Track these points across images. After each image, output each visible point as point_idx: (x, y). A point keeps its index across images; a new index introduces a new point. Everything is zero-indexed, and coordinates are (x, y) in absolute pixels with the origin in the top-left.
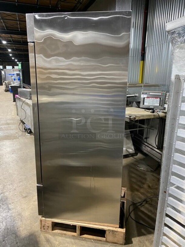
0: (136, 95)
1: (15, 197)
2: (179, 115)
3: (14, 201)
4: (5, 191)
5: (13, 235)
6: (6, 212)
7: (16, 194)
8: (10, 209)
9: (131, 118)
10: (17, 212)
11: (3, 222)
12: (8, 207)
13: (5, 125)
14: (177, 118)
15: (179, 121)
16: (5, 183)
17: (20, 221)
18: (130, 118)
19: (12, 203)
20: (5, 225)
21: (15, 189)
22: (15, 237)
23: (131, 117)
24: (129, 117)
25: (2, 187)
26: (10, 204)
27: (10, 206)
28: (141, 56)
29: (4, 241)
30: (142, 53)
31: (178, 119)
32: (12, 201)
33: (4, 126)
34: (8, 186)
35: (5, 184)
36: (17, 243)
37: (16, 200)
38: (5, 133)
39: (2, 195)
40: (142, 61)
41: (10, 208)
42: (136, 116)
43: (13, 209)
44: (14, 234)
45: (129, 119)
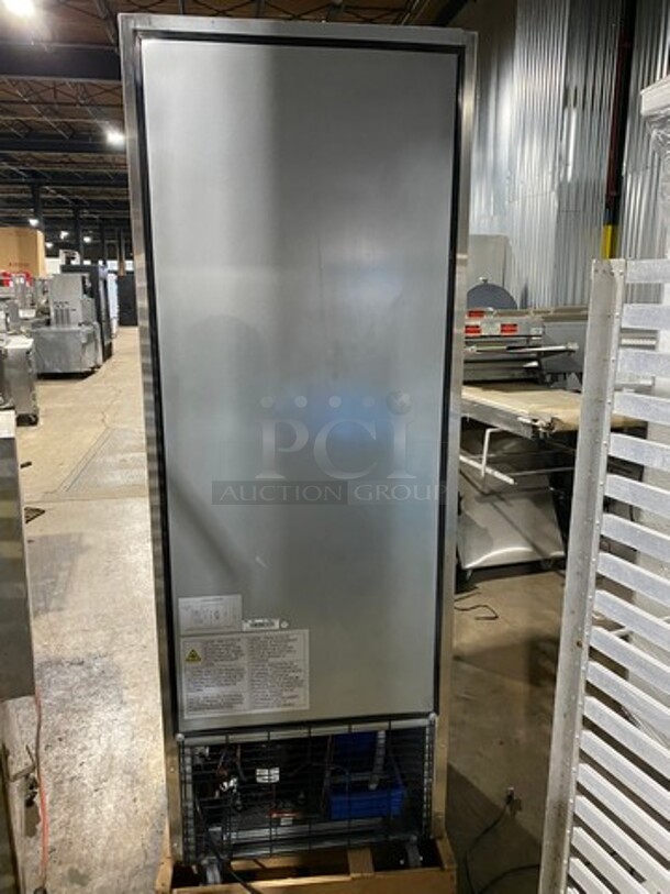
0: (571, 347)
1: (143, 669)
2: (612, 390)
3: (138, 681)
4: (114, 649)
5: (125, 776)
6: (112, 710)
7: (146, 662)
8: (125, 703)
9: (537, 424)
10: (146, 713)
11: (100, 736)
12: (120, 696)
13: (137, 451)
14: (606, 399)
15: (613, 409)
16: (119, 626)
17: (151, 738)
18: (534, 427)
19: (134, 686)
20: (106, 746)
21: (145, 647)
22: (132, 781)
23: (535, 421)
24: (529, 422)
25: (108, 638)
26: (127, 688)
27: (125, 692)
28: (607, 206)
29: (96, 790)
30: (607, 196)
31: (609, 401)
32: (133, 680)
33: (131, 455)
34: (126, 636)
35: (118, 630)
36: (135, 800)
37: (146, 679)
38: (133, 477)
39: (106, 659)
40: (610, 227)
41: (125, 698)
42: (553, 419)
43: (133, 702)
44: (128, 773)
45: (531, 430)
